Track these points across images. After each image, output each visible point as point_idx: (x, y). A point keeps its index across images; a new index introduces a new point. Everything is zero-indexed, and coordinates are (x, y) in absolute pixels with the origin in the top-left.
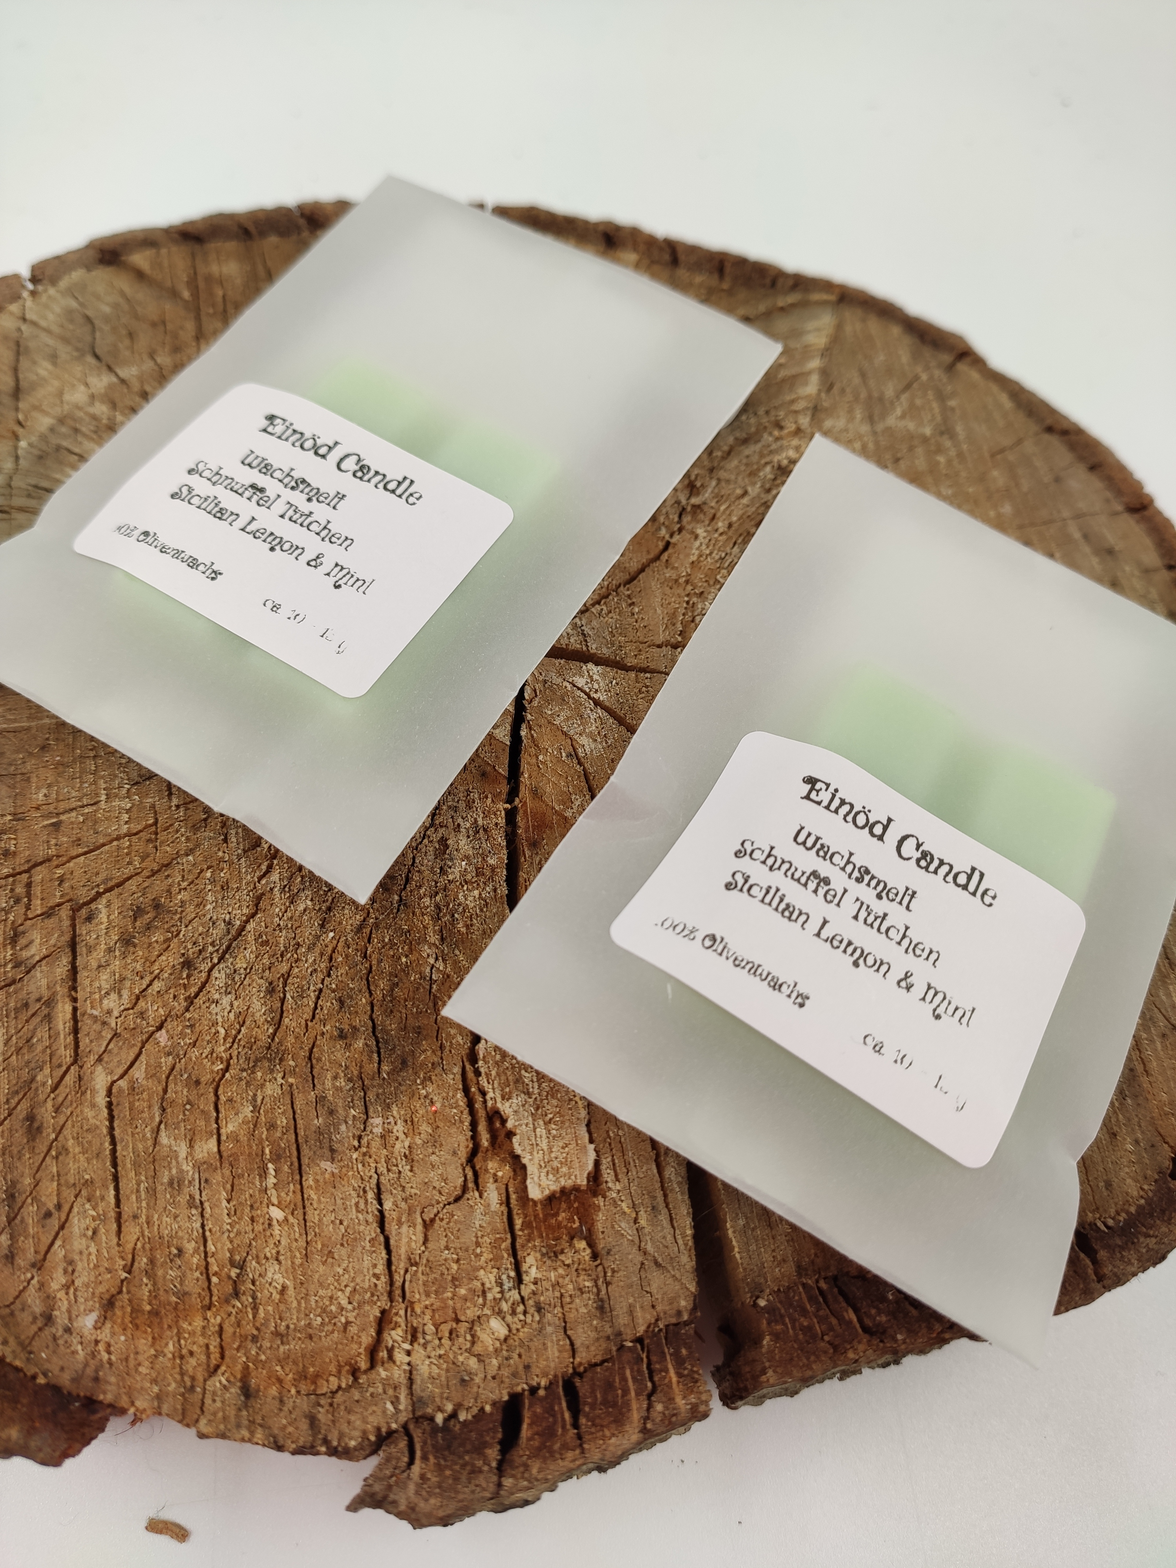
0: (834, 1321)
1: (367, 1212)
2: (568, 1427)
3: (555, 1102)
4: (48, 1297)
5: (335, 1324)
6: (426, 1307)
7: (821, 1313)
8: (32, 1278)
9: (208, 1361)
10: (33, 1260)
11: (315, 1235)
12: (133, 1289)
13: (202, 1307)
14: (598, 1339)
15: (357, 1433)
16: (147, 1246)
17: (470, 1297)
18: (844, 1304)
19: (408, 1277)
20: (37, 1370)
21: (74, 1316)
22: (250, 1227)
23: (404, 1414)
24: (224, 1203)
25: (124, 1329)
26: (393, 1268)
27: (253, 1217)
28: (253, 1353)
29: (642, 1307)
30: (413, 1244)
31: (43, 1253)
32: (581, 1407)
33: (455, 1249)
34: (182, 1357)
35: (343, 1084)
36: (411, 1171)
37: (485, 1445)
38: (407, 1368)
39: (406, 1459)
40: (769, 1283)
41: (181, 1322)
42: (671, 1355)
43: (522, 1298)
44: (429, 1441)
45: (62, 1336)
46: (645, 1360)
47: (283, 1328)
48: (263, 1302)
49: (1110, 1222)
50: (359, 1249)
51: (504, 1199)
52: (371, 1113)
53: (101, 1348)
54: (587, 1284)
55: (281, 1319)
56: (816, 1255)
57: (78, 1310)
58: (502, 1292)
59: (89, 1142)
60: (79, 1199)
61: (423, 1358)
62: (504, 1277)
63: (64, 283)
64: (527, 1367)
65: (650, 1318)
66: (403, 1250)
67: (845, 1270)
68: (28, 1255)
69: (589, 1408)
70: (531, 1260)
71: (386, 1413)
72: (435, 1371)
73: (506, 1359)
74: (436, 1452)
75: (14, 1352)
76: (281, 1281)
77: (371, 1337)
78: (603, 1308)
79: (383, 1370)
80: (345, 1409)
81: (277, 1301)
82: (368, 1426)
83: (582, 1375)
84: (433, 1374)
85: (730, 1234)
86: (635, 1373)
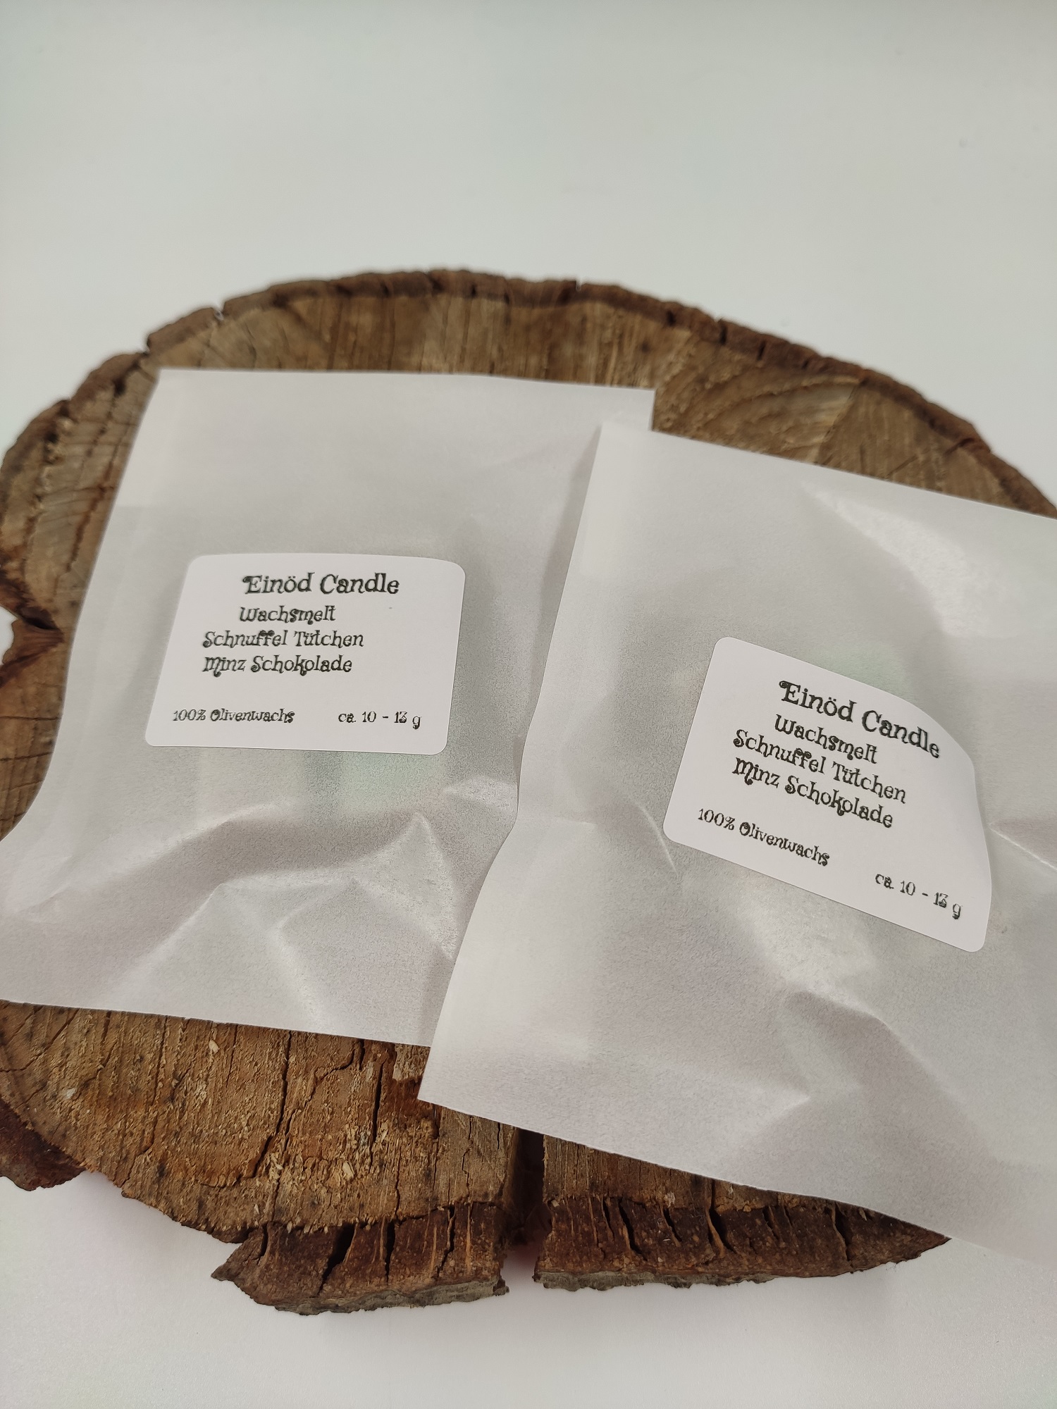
0: (610, 1233)
1: (276, 1061)
2: (381, 1259)
4: (47, 1070)
5: (234, 1137)
6: (301, 1142)
7: (601, 1224)
8: (40, 1054)
9: (141, 1143)
10: (44, 1041)
11: (237, 1069)
12: (104, 1078)
13: (147, 1102)
14: (419, 1199)
15: (229, 1222)
16: (121, 1049)
17: (334, 1142)
18: (621, 1222)
19: (294, 1116)
20: (29, 1120)
21: (61, 1087)
22: (193, 1053)
23: (266, 1217)
24: (180, 1031)
25: (91, 1105)
26: (285, 1107)
27: (197, 1045)
28: (173, 1144)
29: (458, 1183)
30: (304, 1092)
31: (52, 1038)
32: (394, 1247)
33: (332, 1104)
34: (125, 1136)
37: (318, 1255)
38: (276, 1184)
39: (259, 1250)
40: (565, 1190)
41: (130, 1109)
42: (471, 1225)
43: (371, 1153)
44: (278, 1241)
45: (50, 1099)
46: (450, 1223)
47: (197, 1131)
48: (189, 1109)
50: (264, 1087)
51: (377, 1075)
53: (72, 1115)
54: (421, 1154)
55: (198, 1124)
56: (609, 1177)
57: (64, 1084)
58: (358, 1145)
61: (289, 1179)
62: (362, 1134)
63: (242, 319)
64: (362, 1206)
65: (463, 1193)
66: (295, 1095)
67: (629, 1195)
68: (41, 1037)
69: (400, 1249)
70: (384, 1126)
71: (253, 1213)
72: (295, 1191)
73: (348, 1196)
74: (281, 1251)
75: (16, 1103)
76: (205, 1096)
77: (257, 1153)
78: (429, 1176)
79: (259, 1180)
80: (225, 1202)
81: (198, 1111)
82: (238, 1219)
83: (401, 1223)
84: (293, 1193)
85: (545, 1145)
86: (441, 1232)
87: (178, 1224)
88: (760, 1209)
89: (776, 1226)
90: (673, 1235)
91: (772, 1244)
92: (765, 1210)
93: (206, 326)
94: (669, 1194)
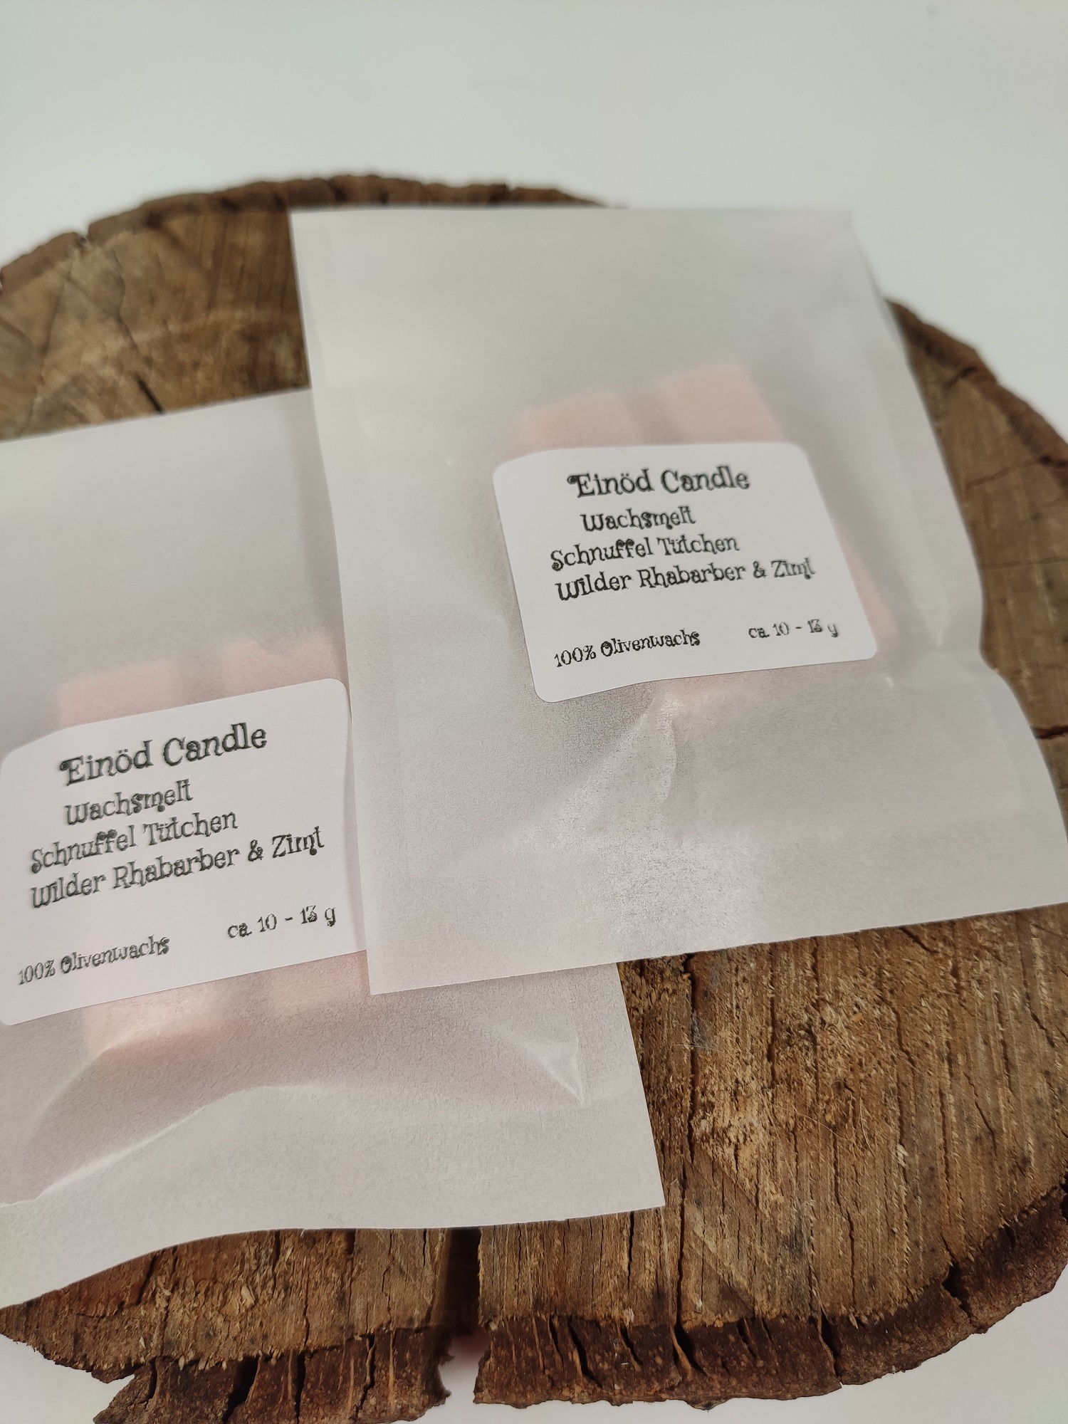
0: (557, 1357)
2: (290, 1398)
6: (192, 1262)
7: (547, 1348)
14: (332, 1327)
15: (111, 1359)
17: (229, 1262)
18: (571, 1345)
23: (153, 1351)
29: (378, 1307)
32: (305, 1383)
37: (216, 1395)
38: (165, 1312)
39: (146, 1392)
40: (504, 1309)
42: (394, 1356)
43: (274, 1275)
44: (169, 1379)
46: (370, 1354)
49: (864, 1320)
54: (333, 1275)
56: (556, 1293)
58: (258, 1265)
61: (179, 1306)
62: (263, 1252)
63: (109, 244)
64: (265, 1337)
65: (383, 1318)
67: (580, 1313)
69: (311, 1387)
70: (289, 1241)
71: (138, 1347)
72: (186, 1321)
73: (249, 1325)
74: (173, 1392)
77: (140, 1277)
78: (343, 1300)
79: (144, 1309)
80: (105, 1335)
82: (121, 1355)
83: (312, 1356)
84: (184, 1322)
85: (480, 1257)
86: (358, 1365)
87: (52, 1362)
88: (733, 1323)
89: (753, 1342)
90: (632, 1359)
91: (748, 1364)
92: (740, 1324)
93: (66, 255)
94: (626, 1311)
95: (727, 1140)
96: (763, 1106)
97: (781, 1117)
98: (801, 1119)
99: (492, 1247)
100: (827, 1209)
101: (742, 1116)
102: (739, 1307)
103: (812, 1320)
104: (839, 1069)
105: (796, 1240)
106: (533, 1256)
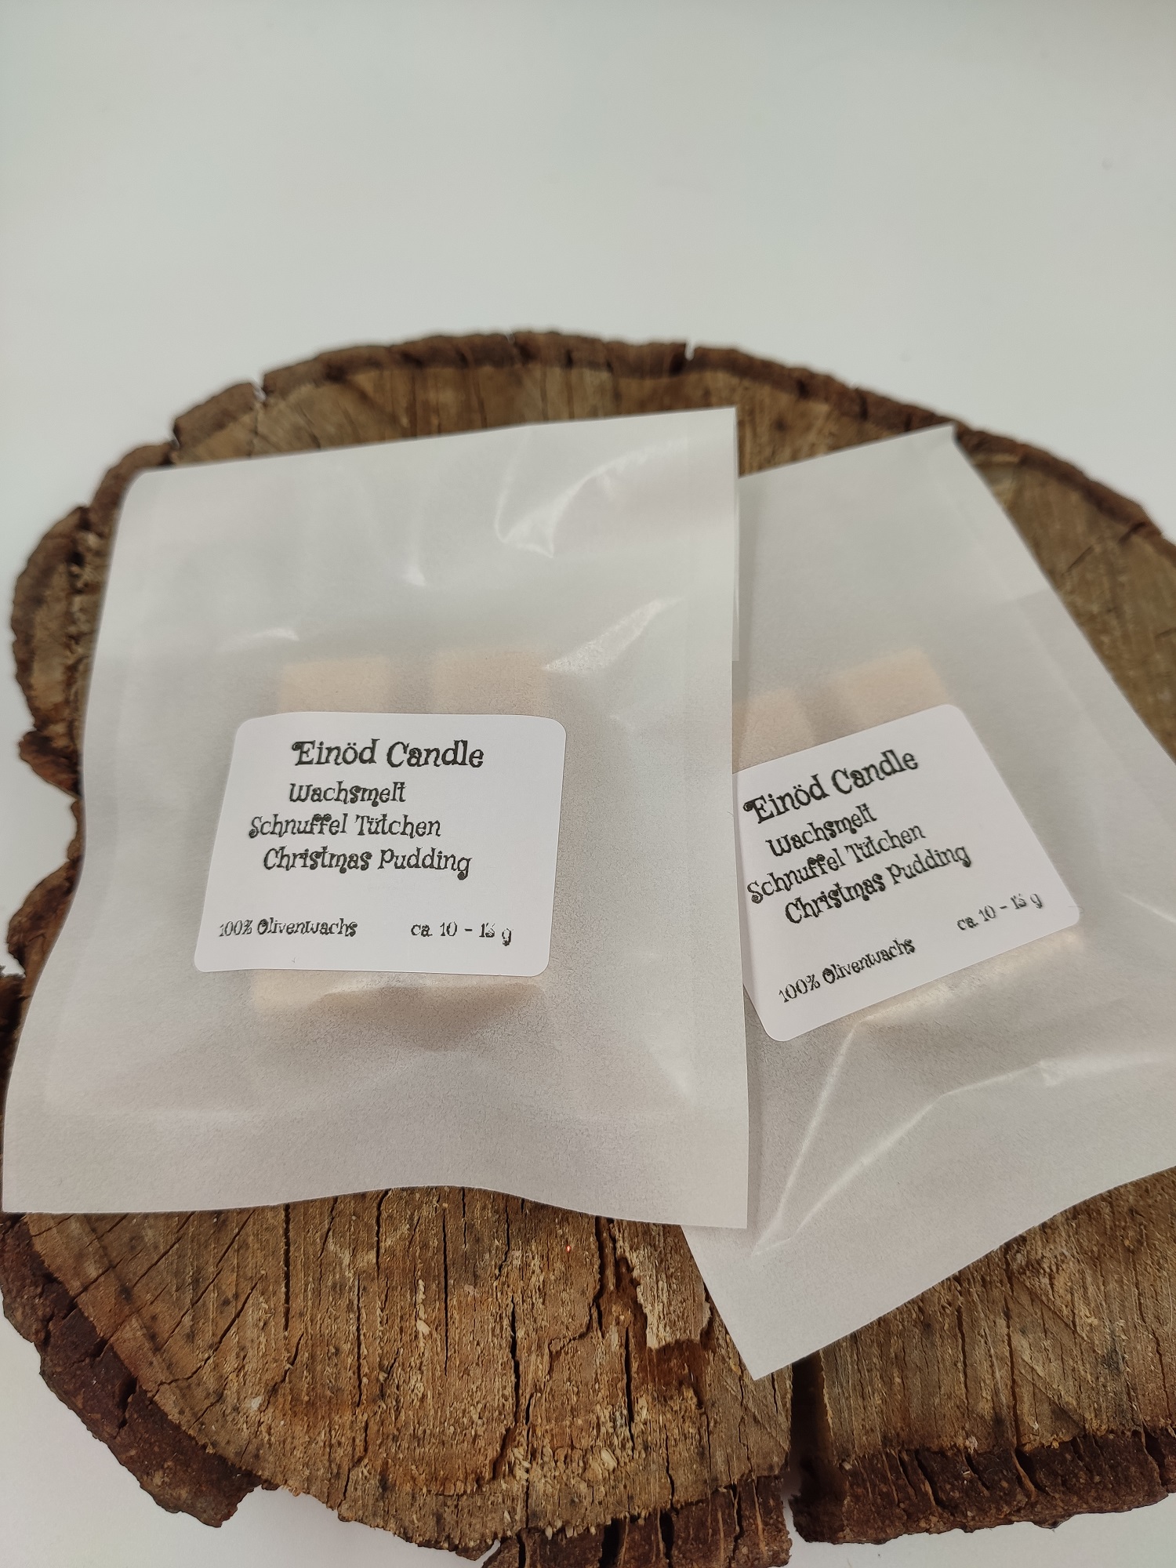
0: (911, 1491)
1: (502, 1337)
2: (662, 1555)
3: (677, 1257)
4: (221, 1377)
5: (465, 1435)
6: (546, 1432)
7: (900, 1482)
8: (209, 1358)
9: (353, 1453)
10: (210, 1342)
11: (455, 1352)
12: (295, 1379)
13: (352, 1404)
14: (696, 1482)
15: (477, 1536)
16: (310, 1342)
17: (586, 1427)
18: (922, 1477)
19: (533, 1401)
20: (208, 1441)
21: (242, 1397)
22: (399, 1337)
23: (519, 1524)
24: (379, 1312)
25: (284, 1415)
26: (521, 1392)
27: (402, 1327)
28: (393, 1450)
29: (738, 1458)
30: (540, 1372)
31: (219, 1337)
32: (675, 1539)
33: (576, 1382)
34: (331, 1446)
35: (490, 1215)
36: (543, 1303)
37: (586, 1561)
38: (525, 1483)
39: (517, 1565)
40: (856, 1449)
41: (333, 1414)
42: (759, 1504)
43: (632, 1436)
44: (538, 1551)
45: (230, 1414)
46: (736, 1506)
47: (420, 1432)
48: (404, 1407)
50: (492, 1371)
51: (624, 1342)
52: (512, 1245)
53: (263, 1429)
54: (691, 1431)
55: (418, 1423)
56: (902, 1428)
57: (246, 1392)
58: (614, 1427)
59: (267, 1241)
60: (254, 1291)
61: (540, 1476)
62: (618, 1414)
63: (293, 397)
64: (630, 1498)
65: (744, 1469)
66: (530, 1376)
67: (927, 1446)
68: (207, 1336)
69: (683, 1543)
70: (642, 1402)
71: (504, 1521)
72: (549, 1490)
73: (613, 1488)
74: (544, 1562)
75: (188, 1421)
76: (422, 1389)
77: (496, 1451)
78: (703, 1454)
79: (504, 1482)
80: (468, 1512)
81: (417, 1407)
82: (487, 1531)
83: (678, 1512)
84: (547, 1493)
85: (826, 1400)
86: (726, 1517)
87: (414, 1546)
88: (1067, 1442)
89: (1087, 1459)
90: (980, 1484)
91: (1086, 1480)
92: (1073, 1442)
94: (970, 1439)
95: (1042, 1271)
96: (1069, 1236)
97: (1085, 1244)
98: (1103, 1245)
99: (837, 1390)
100: (1135, 1327)
101: (1052, 1247)
102: (1071, 1427)
103: (1135, 1433)
104: (1131, 1197)
105: (1113, 1359)
106: (876, 1395)
